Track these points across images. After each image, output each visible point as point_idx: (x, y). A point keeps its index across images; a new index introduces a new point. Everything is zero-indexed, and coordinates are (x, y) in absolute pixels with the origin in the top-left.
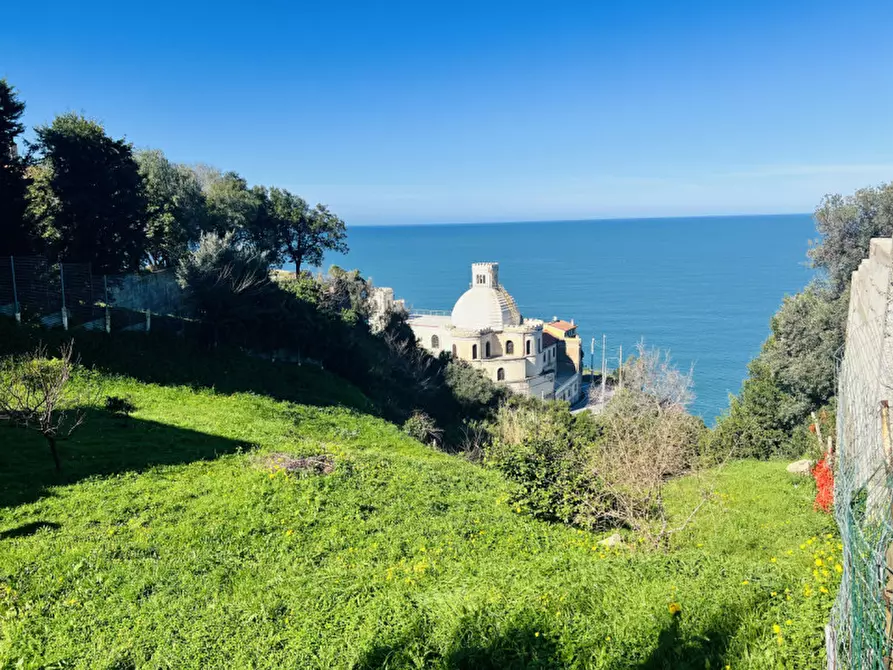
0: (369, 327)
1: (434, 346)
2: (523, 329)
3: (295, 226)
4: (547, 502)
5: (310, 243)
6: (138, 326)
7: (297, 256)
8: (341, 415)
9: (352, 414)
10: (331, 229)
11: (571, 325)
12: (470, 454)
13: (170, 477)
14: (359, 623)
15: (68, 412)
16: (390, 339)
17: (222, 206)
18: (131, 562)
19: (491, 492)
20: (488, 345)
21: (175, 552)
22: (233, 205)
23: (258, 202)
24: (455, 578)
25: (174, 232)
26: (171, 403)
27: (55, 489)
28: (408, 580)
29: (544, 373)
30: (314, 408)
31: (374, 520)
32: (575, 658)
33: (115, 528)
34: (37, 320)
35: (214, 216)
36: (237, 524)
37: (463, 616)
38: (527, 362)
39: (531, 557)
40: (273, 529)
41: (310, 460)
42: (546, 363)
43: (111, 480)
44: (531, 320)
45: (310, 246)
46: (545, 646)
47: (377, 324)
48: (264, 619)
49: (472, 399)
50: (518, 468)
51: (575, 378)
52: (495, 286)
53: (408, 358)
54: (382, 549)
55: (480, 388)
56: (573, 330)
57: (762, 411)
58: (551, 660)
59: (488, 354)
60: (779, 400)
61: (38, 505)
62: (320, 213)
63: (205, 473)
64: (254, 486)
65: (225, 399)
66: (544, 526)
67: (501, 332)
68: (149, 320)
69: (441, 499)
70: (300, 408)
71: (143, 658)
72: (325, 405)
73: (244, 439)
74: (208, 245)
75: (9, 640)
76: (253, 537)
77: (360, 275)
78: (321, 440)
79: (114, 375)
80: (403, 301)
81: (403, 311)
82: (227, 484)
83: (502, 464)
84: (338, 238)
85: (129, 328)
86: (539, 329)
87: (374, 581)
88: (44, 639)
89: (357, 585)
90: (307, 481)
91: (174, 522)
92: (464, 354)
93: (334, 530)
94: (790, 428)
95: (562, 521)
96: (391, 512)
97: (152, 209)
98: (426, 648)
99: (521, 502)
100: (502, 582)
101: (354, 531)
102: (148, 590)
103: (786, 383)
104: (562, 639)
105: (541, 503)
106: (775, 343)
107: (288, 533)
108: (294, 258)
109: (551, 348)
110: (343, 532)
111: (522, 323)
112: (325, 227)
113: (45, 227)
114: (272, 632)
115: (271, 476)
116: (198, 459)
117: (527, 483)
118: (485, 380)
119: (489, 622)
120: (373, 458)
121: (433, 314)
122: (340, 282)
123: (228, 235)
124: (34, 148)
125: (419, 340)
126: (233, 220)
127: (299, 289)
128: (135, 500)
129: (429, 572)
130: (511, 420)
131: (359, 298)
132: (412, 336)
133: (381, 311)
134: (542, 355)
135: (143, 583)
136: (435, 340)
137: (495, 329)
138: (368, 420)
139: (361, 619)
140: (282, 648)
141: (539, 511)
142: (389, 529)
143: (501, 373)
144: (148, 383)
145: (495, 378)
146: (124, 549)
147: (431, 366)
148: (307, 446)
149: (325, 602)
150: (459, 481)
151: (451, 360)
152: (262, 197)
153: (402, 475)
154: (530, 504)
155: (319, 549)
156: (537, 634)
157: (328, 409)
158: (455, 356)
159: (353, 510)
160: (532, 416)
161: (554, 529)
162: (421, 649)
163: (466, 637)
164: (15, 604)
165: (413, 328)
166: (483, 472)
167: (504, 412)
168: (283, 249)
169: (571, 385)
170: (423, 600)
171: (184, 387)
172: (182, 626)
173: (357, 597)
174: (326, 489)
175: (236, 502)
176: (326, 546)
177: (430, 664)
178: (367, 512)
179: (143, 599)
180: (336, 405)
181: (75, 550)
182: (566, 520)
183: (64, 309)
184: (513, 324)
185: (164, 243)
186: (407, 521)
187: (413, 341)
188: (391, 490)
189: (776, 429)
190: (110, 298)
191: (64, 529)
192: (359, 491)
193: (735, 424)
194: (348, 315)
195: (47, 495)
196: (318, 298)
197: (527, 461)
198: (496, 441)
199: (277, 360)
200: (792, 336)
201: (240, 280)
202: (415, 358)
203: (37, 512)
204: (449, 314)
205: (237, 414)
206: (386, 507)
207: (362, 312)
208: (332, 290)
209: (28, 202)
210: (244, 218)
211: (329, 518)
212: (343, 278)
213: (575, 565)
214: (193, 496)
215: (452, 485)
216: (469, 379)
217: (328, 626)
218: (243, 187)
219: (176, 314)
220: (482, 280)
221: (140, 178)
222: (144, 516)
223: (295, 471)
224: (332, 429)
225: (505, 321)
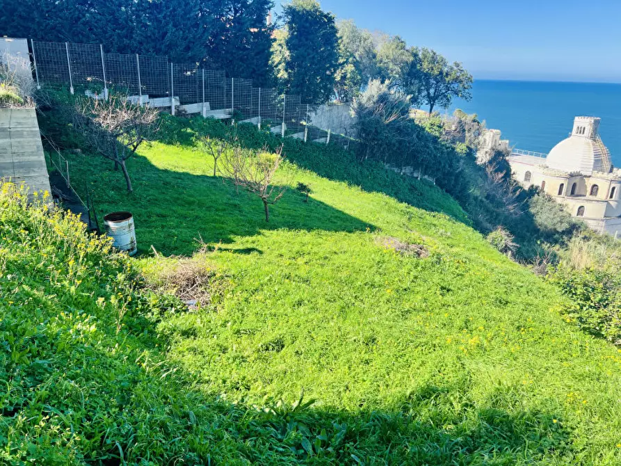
0: (475, 159)
1: (526, 179)
2: (611, 176)
3: (435, 79)
4: (595, 321)
5: (444, 91)
6: (322, 140)
7: (432, 100)
8: (442, 219)
9: (449, 220)
10: (461, 82)
12: (537, 267)
13: (324, 238)
14: (421, 365)
15: (276, 187)
16: (489, 170)
17: (387, 61)
18: (294, 283)
19: (546, 301)
20: (574, 185)
21: (320, 284)
22: (394, 61)
23: (412, 59)
24: (498, 357)
25: (352, 78)
26: (334, 191)
27: (263, 231)
28: (462, 347)
30: (424, 211)
31: (449, 298)
32: (584, 449)
33: (290, 261)
34: (268, 129)
35: (380, 68)
36: (358, 277)
37: (497, 386)
38: (609, 205)
39: (570, 358)
40: (380, 286)
41: (412, 247)
43: (292, 233)
45: (443, 94)
46: (560, 431)
47: (482, 157)
48: (361, 342)
49: (550, 227)
50: (576, 289)
52: (593, 137)
53: (502, 186)
54: (451, 319)
55: (558, 219)
58: (563, 443)
59: (573, 193)
61: (254, 238)
62: (455, 68)
63: (345, 240)
64: (373, 256)
65: (366, 195)
66: (588, 339)
67: (590, 176)
68: (329, 136)
69: (504, 296)
70: (413, 209)
71: (290, 341)
72: (432, 210)
73: (373, 224)
74: (374, 89)
75: (226, 310)
76: (367, 287)
77: (477, 119)
78: (423, 234)
79: (305, 168)
80: (507, 142)
81: (506, 149)
82: (357, 250)
83: (561, 282)
84: (465, 88)
85: (317, 140)
87: (438, 341)
88: (243, 315)
89: (424, 340)
90: (409, 260)
91: (322, 265)
92: (551, 189)
93: (419, 297)
95: (605, 338)
96: (463, 296)
97: (341, 61)
98: (465, 398)
99: (571, 315)
100: (537, 373)
101: (433, 302)
102: (300, 303)
104: (576, 431)
105: (590, 320)
107: (388, 291)
108: (430, 102)
110: (425, 300)
111: (611, 171)
112: (457, 80)
113: (280, 70)
114: (364, 352)
115: (385, 251)
116: (343, 230)
117: (581, 302)
118: (565, 214)
119: (517, 398)
120: (457, 254)
121: (531, 154)
122: (460, 122)
123: (387, 82)
124: (280, 17)
125: (514, 174)
126: (392, 71)
127: (428, 125)
128: (304, 248)
129: (480, 346)
130: (581, 249)
131: (473, 136)
132: (509, 170)
133: (488, 147)
135: (297, 298)
136: (528, 175)
137: (583, 173)
138: (461, 227)
139: (423, 363)
140: (368, 364)
141: (587, 326)
142: (459, 307)
143: (581, 210)
144: (322, 177)
145: (574, 213)
146: (293, 275)
147: (519, 195)
148: (413, 236)
149: (401, 344)
150: (522, 287)
151: (538, 194)
152: (415, 55)
153: (476, 272)
154: (580, 319)
155: (407, 307)
156: (555, 421)
157: (433, 214)
158: (542, 190)
159: (436, 288)
160: (602, 249)
161: (596, 343)
162: (461, 398)
163: (497, 401)
164: (233, 291)
165: (511, 163)
166: (544, 285)
167: (576, 242)
168: (423, 94)
170: (471, 365)
171: (343, 183)
172: (314, 330)
173: (424, 348)
174: (419, 268)
175: (360, 263)
176: (412, 306)
177: (465, 410)
178: (445, 291)
179: (296, 307)
180: (439, 212)
181: (267, 269)
182: (610, 338)
183: (283, 123)
184: (603, 171)
185: (346, 85)
186: (474, 305)
187: (508, 174)
188: (466, 280)
190: (309, 120)
191: (264, 255)
192: (442, 275)
194: (461, 148)
195: (259, 234)
196: (441, 133)
197: (585, 285)
198: (563, 263)
199: (404, 174)
201: (390, 114)
202: (508, 188)
203: (253, 242)
204: (546, 157)
205: (371, 206)
206: (460, 291)
207: (472, 147)
208: (453, 128)
209: (272, 53)
210: (400, 70)
211: (418, 289)
212: (463, 119)
213: (606, 378)
214: (335, 253)
215: (515, 288)
216: (550, 210)
217: (399, 359)
218: (403, 48)
219: (346, 134)
220: (582, 131)
221: (338, 39)
222: (307, 258)
223: (400, 251)
224: (433, 228)
225: (595, 168)
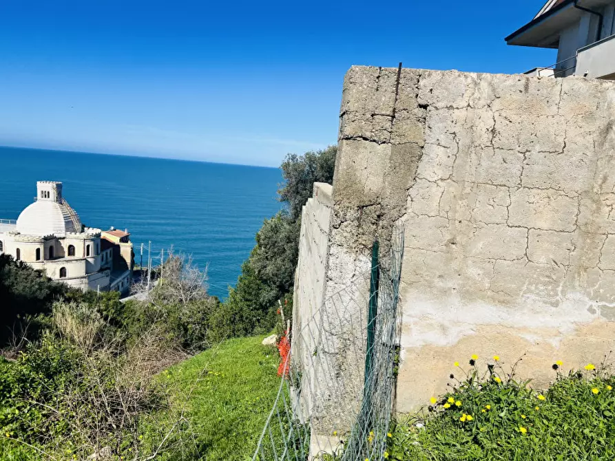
2: (83, 235)
11: (126, 233)
20: (51, 248)
29: (101, 270)
38: (87, 262)
42: (104, 262)
44: (91, 229)
49: (29, 296)
51: (127, 273)
52: (59, 200)
55: (37, 287)
56: (127, 237)
57: (250, 298)
59: (51, 256)
60: (260, 289)
67: (64, 238)
86: (98, 235)
92: (27, 256)
94: (267, 309)
103: (265, 278)
106: (258, 251)
109: (108, 251)
111: (82, 231)
118: (43, 279)
134: (100, 257)
137: (57, 235)
143: (63, 272)
145: (56, 277)
167: (58, 306)
169: (124, 278)
184: (75, 231)
189: (258, 310)
193: (232, 308)
200: (268, 247)
204: (15, 223)
216: (26, 279)
220: (46, 195)
225: (67, 230)
